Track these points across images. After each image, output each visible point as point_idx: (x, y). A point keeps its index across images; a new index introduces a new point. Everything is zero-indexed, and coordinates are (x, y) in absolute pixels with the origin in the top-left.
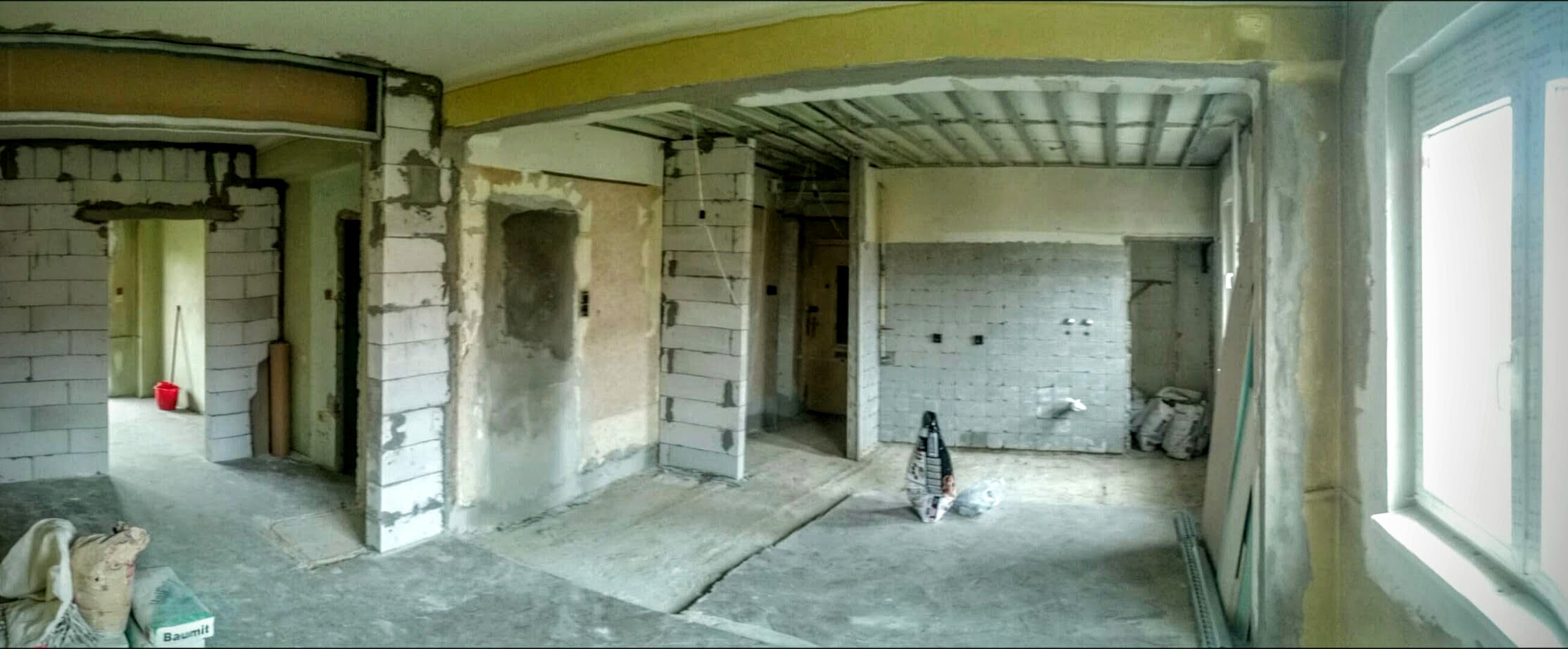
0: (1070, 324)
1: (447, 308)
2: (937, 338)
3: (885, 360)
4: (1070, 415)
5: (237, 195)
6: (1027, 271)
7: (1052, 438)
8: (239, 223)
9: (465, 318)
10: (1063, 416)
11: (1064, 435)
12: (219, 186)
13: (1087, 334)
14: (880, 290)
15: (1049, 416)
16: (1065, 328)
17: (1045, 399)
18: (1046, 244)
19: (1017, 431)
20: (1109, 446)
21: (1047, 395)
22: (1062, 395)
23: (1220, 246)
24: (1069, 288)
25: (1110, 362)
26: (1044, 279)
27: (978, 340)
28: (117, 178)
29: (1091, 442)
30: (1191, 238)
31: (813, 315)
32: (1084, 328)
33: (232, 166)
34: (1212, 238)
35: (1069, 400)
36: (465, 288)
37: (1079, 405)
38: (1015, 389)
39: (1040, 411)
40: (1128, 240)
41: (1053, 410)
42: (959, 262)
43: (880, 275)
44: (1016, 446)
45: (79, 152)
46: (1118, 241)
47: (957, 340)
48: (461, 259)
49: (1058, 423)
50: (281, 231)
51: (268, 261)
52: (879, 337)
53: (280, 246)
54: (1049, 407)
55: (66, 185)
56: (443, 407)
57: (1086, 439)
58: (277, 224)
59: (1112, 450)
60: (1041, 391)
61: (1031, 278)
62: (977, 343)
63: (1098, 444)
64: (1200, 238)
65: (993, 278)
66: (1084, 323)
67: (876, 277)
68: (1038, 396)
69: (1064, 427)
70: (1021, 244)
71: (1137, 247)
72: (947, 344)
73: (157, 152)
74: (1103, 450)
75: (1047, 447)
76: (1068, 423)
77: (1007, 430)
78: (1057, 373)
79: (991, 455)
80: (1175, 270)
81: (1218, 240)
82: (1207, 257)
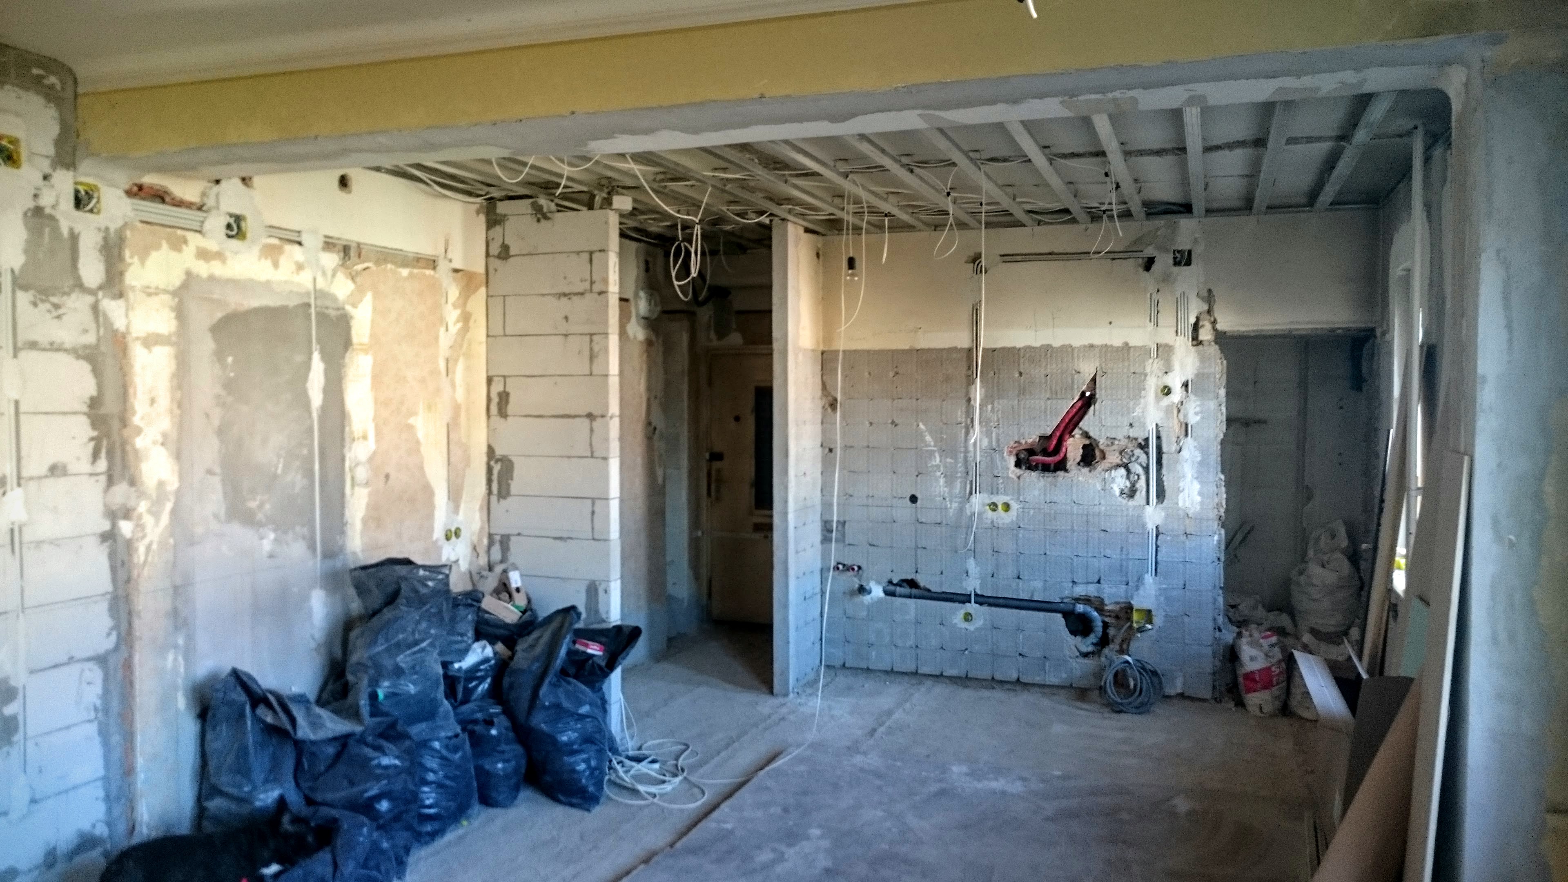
1: (103, 479)
2: (912, 500)
3: (830, 533)
9: (142, 495)
18: (1089, 348)
19: (1039, 654)
23: (1390, 344)
30: (1335, 330)
31: (717, 465)
34: (1373, 330)
36: (140, 442)
40: (1221, 337)
44: (1038, 679)
48: (131, 391)
56: (101, 660)
59: (1194, 693)
64: (1348, 329)
70: (1048, 349)
72: (929, 509)
74: (1176, 691)
77: (1025, 651)
78: (1103, 560)
79: (998, 694)
80: (1303, 385)
81: (1384, 334)
82: (1364, 364)
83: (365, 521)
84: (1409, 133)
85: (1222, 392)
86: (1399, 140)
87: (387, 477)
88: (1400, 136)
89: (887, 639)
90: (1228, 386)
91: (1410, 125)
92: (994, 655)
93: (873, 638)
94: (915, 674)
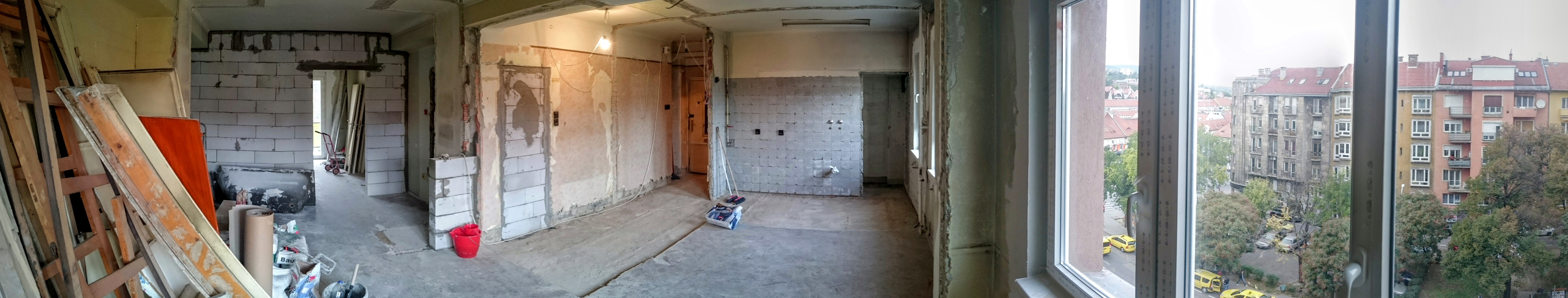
0: (831, 123)
2: (758, 132)
3: (729, 144)
4: (831, 176)
5: (381, 58)
6: (808, 93)
7: (822, 188)
8: (382, 73)
10: (828, 176)
11: (829, 187)
12: (372, 54)
13: (840, 128)
14: (726, 104)
15: (821, 176)
16: (829, 126)
17: (819, 167)
18: (819, 77)
19: (802, 184)
20: (851, 192)
21: (819, 164)
22: (827, 164)
23: (913, 77)
24: (831, 103)
25: (852, 144)
26: (818, 98)
27: (781, 133)
28: (317, 49)
29: (842, 190)
30: (896, 72)
31: (692, 119)
32: (839, 125)
33: (378, 44)
34: (908, 73)
35: (831, 167)
37: (836, 170)
38: (801, 160)
39: (815, 173)
40: (861, 74)
41: (823, 172)
42: (770, 88)
43: (726, 96)
44: (802, 193)
45: (298, 37)
46: (856, 74)
47: (769, 133)
49: (825, 180)
50: (406, 78)
51: (399, 93)
52: (726, 131)
53: (406, 85)
54: (821, 171)
55: (294, 53)
57: (839, 189)
58: (404, 74)
59: (853, 194)
60: (815, 162)
61: (811, 97)
62: (780, 135)
63: (846, 190)
64: (900, 72)
65: (789, 97)
66: (839, 122)
67: (724, 97)
68: (814, 165)
69: (828, 182)
70: (804, 77)
71: (868, 79)
72: (764, 135)
73: (339, 37)
74: (849, 194)
75: (820, 193)
76: (830, 180)
77: (797, 183)
78: (824, 152)
79: (788, 198)
80: (887, 90)
81: (911, 74)
82: (906, 84)
83: (557, 138)
84: (918, 8)
85: (862, 93)
86: (914, 10)
87: (565, 123)
88: (915, 9)
89: (750, 181)
90: (864, 91)
91: (919, 5)
92: (787, 185)
93: (744, 180)
94: (759, 192)
